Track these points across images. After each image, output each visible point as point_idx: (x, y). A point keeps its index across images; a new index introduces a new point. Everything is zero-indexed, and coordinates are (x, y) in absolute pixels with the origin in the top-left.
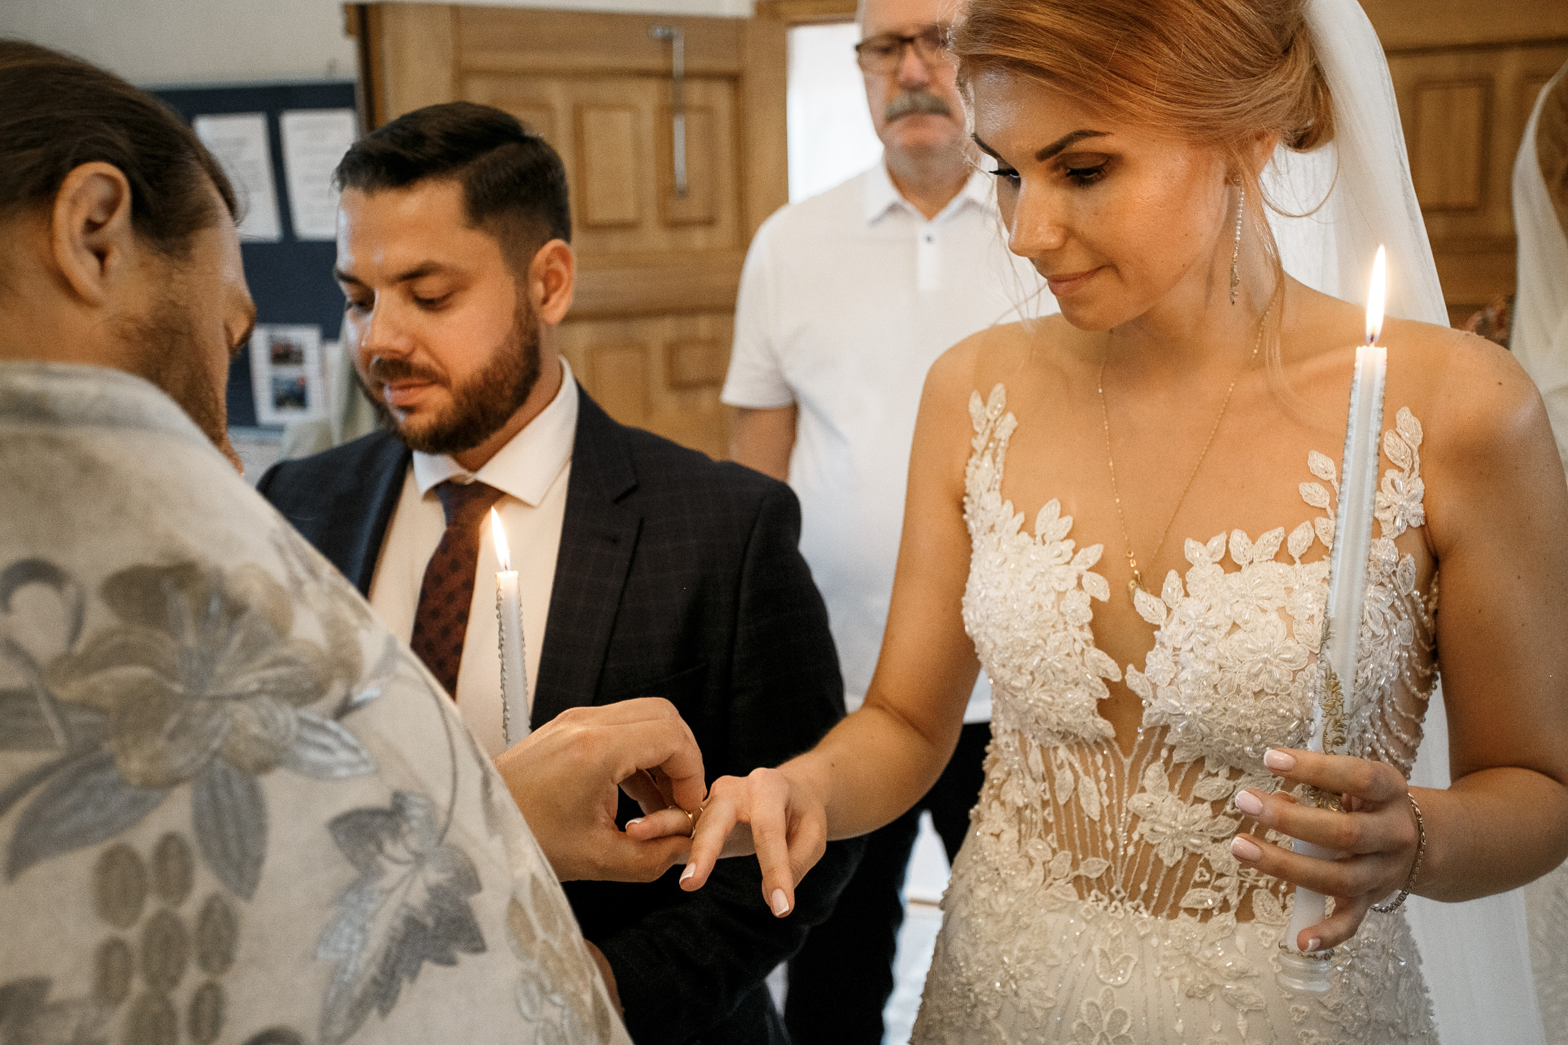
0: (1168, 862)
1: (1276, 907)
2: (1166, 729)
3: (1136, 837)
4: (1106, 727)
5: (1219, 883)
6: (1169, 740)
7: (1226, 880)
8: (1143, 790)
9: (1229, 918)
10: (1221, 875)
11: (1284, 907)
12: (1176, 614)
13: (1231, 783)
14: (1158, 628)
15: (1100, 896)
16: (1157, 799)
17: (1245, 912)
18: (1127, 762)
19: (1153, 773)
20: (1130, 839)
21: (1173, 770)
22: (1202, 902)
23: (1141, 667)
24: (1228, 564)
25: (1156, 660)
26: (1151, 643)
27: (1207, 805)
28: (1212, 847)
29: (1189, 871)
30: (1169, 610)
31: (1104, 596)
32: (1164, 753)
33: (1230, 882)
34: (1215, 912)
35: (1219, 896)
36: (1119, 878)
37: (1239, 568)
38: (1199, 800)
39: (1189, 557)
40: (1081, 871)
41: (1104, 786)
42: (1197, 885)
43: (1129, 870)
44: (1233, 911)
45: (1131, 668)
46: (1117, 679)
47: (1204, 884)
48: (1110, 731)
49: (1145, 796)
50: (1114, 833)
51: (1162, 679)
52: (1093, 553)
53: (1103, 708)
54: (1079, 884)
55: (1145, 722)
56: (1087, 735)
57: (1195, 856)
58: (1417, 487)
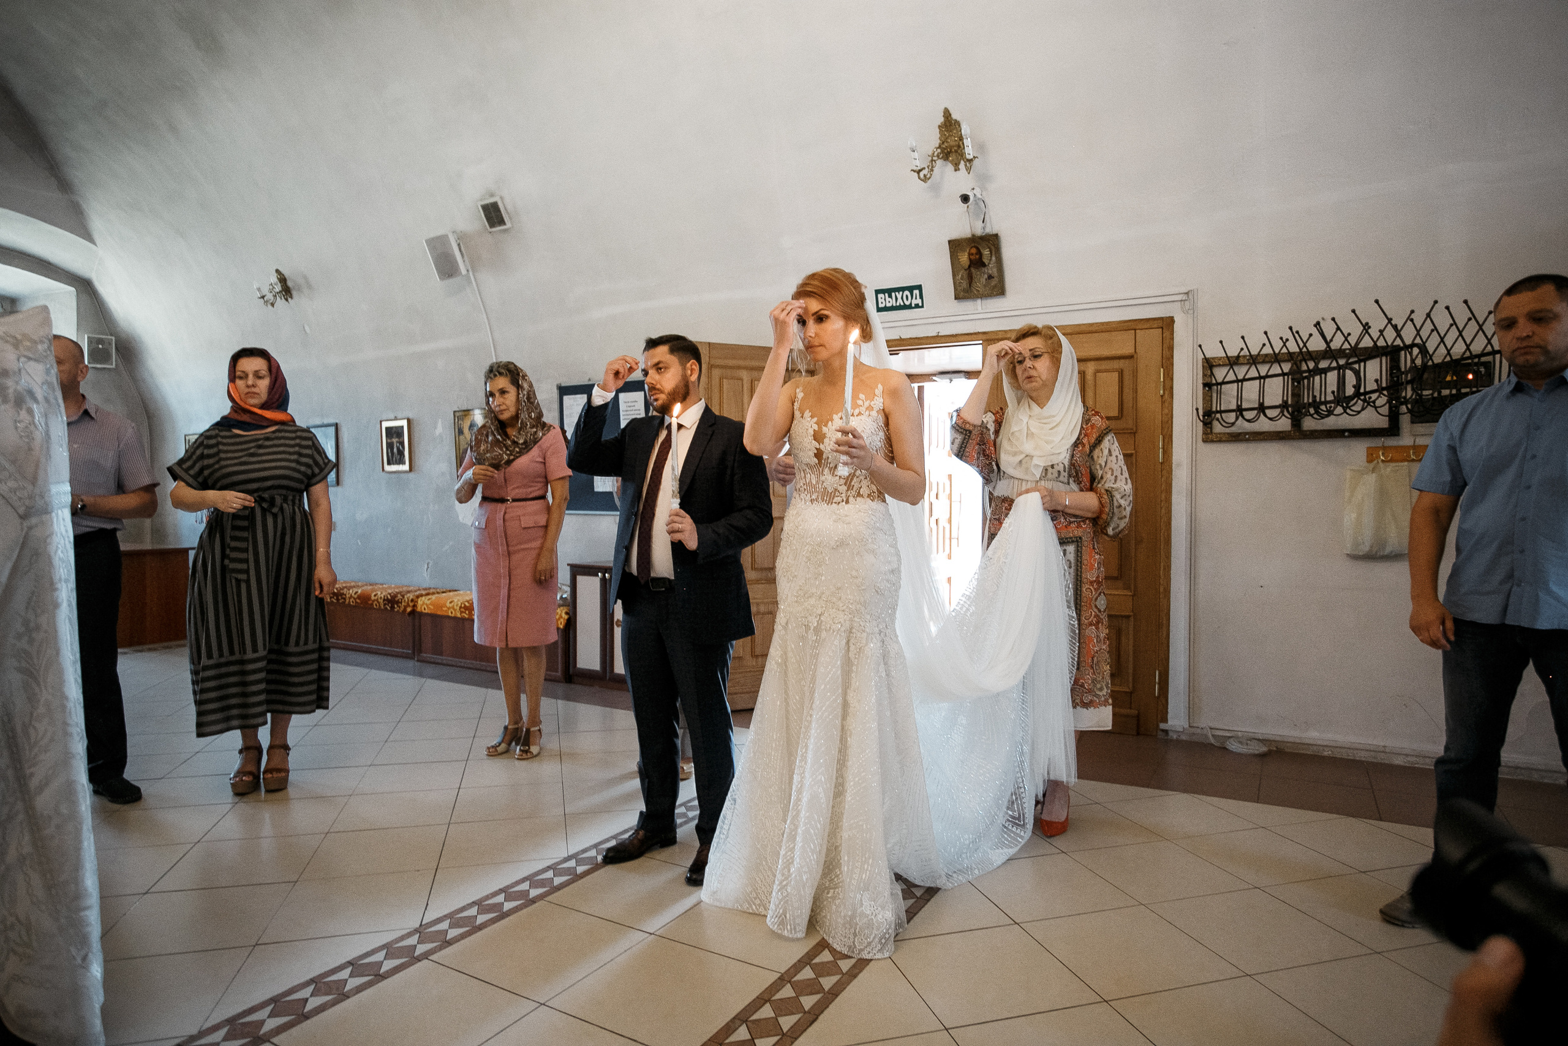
0: (830, 491)
1: (855, 500)
2: (828, 458)
4: (817, 461)
5: (841, 495)
6: (829, 461)
8: (825, 476)
9: (844, 503)
10: (842, 493)
11: (857, 500)
12: (830, 430)
14: (826, 434)
15: (817, 503)
17: (847, 502)
18: (821, 469)
19: (826, 471)
20: (822, 487)
21: (830, 469)
22: (839, 500)
23: (823, 444)
24: (839, 416)
25: (826, 441)
26: (825, 437)
27: (839, 477)
29: (835, 494)
30: (828, 428)
31: (817, 429)
32: (828, 465)
33: (844, 495)
34: (841, 502)
35: (842, 499)
36: (820, 497)
39: (832, 416)
40: (812, 498)
41: (816, 476)
43: (822, 495)
45: (821, 444)
46: (818, 447)
47: (838, 496)
51: (826, 445)
52: (815, 419)
54: (812, 501)
55: (824, 457)
56: (813, 464)
57: (836, 490)
58: (882, 400)
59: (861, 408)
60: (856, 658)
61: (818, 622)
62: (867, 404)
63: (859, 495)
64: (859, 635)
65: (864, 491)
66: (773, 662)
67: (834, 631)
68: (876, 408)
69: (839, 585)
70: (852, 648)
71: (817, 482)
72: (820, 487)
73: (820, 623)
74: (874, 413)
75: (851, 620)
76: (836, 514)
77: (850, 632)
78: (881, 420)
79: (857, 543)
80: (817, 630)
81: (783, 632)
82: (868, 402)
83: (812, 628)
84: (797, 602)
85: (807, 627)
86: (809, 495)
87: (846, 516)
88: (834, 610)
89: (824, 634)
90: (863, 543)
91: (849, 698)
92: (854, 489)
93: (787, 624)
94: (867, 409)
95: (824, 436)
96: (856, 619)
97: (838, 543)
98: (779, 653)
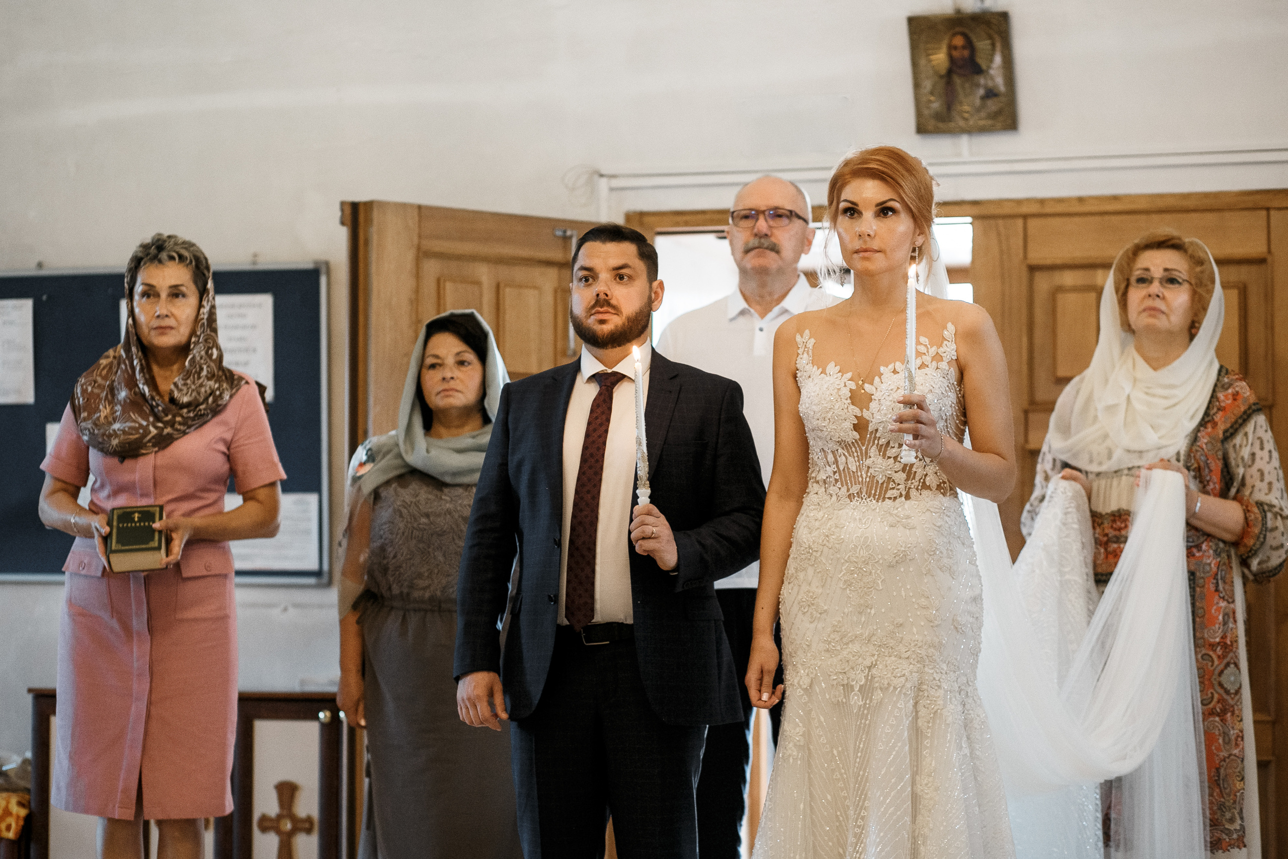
0: (881, 482)
1: (918, 494)
2: (877, 430)
3: (869, 474)
4: (856, 435)
5: (898, 487)
6: (878, 435)
7: (899, 487)
8: (870, 457)
9: (903, 499)
10: (899, 484)
11: (921, 494)
12: (878, 390)
13: (899, 449)
14: (873, 395)
15: (858, 499)
16: (875, 460)
17: (908, 497)
18: (864, 448)
19: (873, 451)
20: (867, 475)
21: (880, 448)
22: (893, 494)
23: (868, 410)
24: (895, 372)
25: (873, 405)
26: (871, 400)
27: (892, 459)
28: (895, 474)
29: (888, 483)
30: (876, 388)
31: (854, 388)
32: (876, 442)
33: (902, 487)
34: (898, 497)
35: (899, 492)
36: (865, 490)
37: (898, 373)
38: (889, 458)
39: (882, 372)
40: (851, 492)
41: (856, 459)
42: (891, 489)
43: (868, 487)
44: (904, 497)
45: (864, 410)
46: (859, 415)
47: (893, 488)
48: (858, 437)
49: (871, 459)
50: (861, 475)
51: (875, 411)
52: (849, 375)
53: (856, 427)
54: (850, 497)
55: (870, 429)
56: (849, 440)
57: (889, 478)
58: (954, 346)
59: (924, 357)
60: (928, 727)
61: (866, 677)
62: (933, 350)
63: (925, 487)
64: (932, 692)
65: (931, 480)
66: (791, 745)
67: (895, 688)
68: (946, 360)
69: (900, 620)
70: (923, 712)
71: (859, 468)
72: (864, 476)
73: (870, 679)
74: (944, 365)
75: (921, 672)
76: (891, 515)
77: (919, 690)
78: (953, 373)
79: (926, 556)
80: (866, 690)
81: (805, 698)
82: (934, 348)
83: (857, 689)
84: (827, 651)
85: (848, 688)
86: (844, 489)
87: (908, 517)
88: (893, 658)
89: (878, 695)
90: (935, 557)
91: (919, 789)
92: (917, 478)
93: (811, 685)
94: (933, 359)
95: (869, 398)
96: (926, 669)
97: (897, 558)
98: (800, 730)
